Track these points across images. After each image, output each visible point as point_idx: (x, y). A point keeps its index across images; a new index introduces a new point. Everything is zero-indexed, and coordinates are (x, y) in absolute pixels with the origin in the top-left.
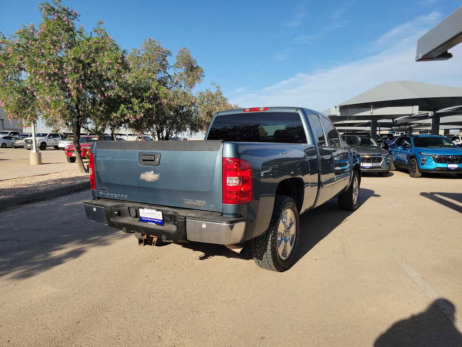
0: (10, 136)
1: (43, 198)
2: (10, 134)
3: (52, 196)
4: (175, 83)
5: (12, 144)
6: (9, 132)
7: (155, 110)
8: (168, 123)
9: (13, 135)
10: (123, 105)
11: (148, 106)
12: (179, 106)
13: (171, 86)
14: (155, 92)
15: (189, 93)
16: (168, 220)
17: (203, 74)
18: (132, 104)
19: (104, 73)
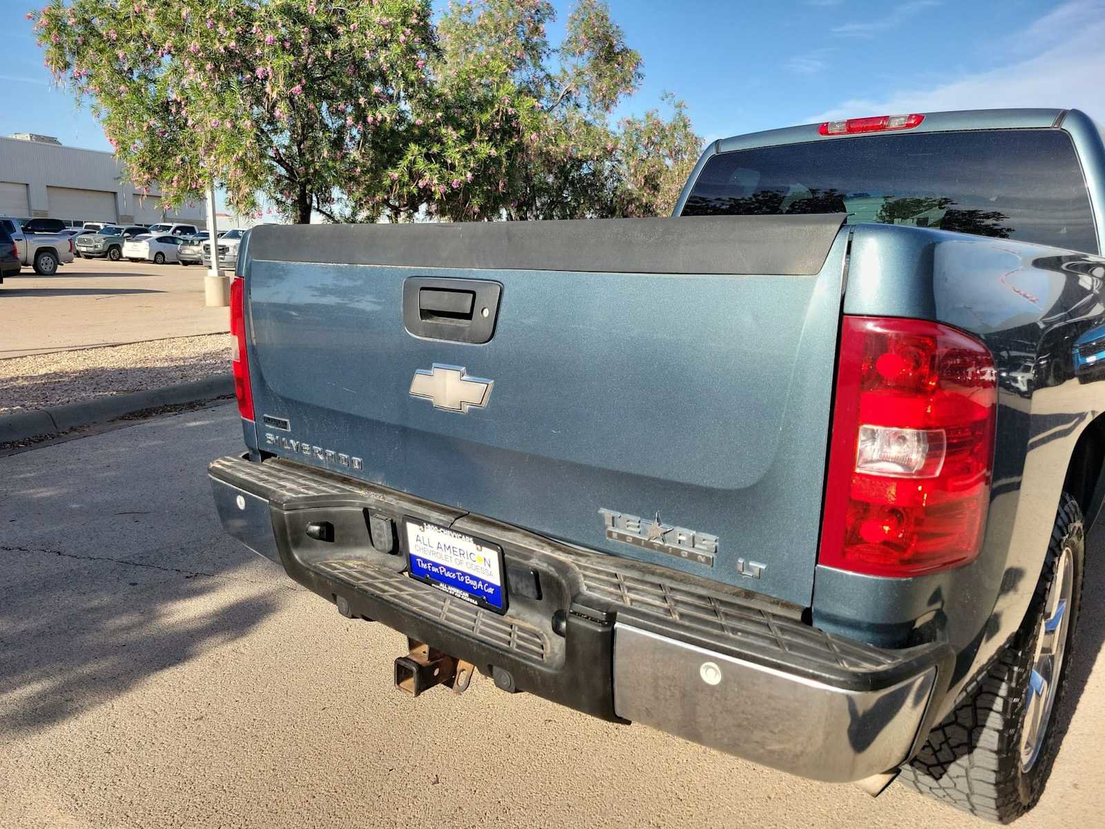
0: (175, 235)
1: (191, 403)
2: (174, 232)
3: (219, 398)
4: (563, 96)
5: (177, 255)
6: (171, 227)
7: (505, 162)
8: (538, 204)
9: (180, 235)
10: (413, 147)
11: (485, 150)
12: (571, 158)
13: (551, 105)
14: (506, 111)
15: (598, 125)
16: (526, 593)
17: (640, 70)
18: (443, 144)
19: (368, 55)
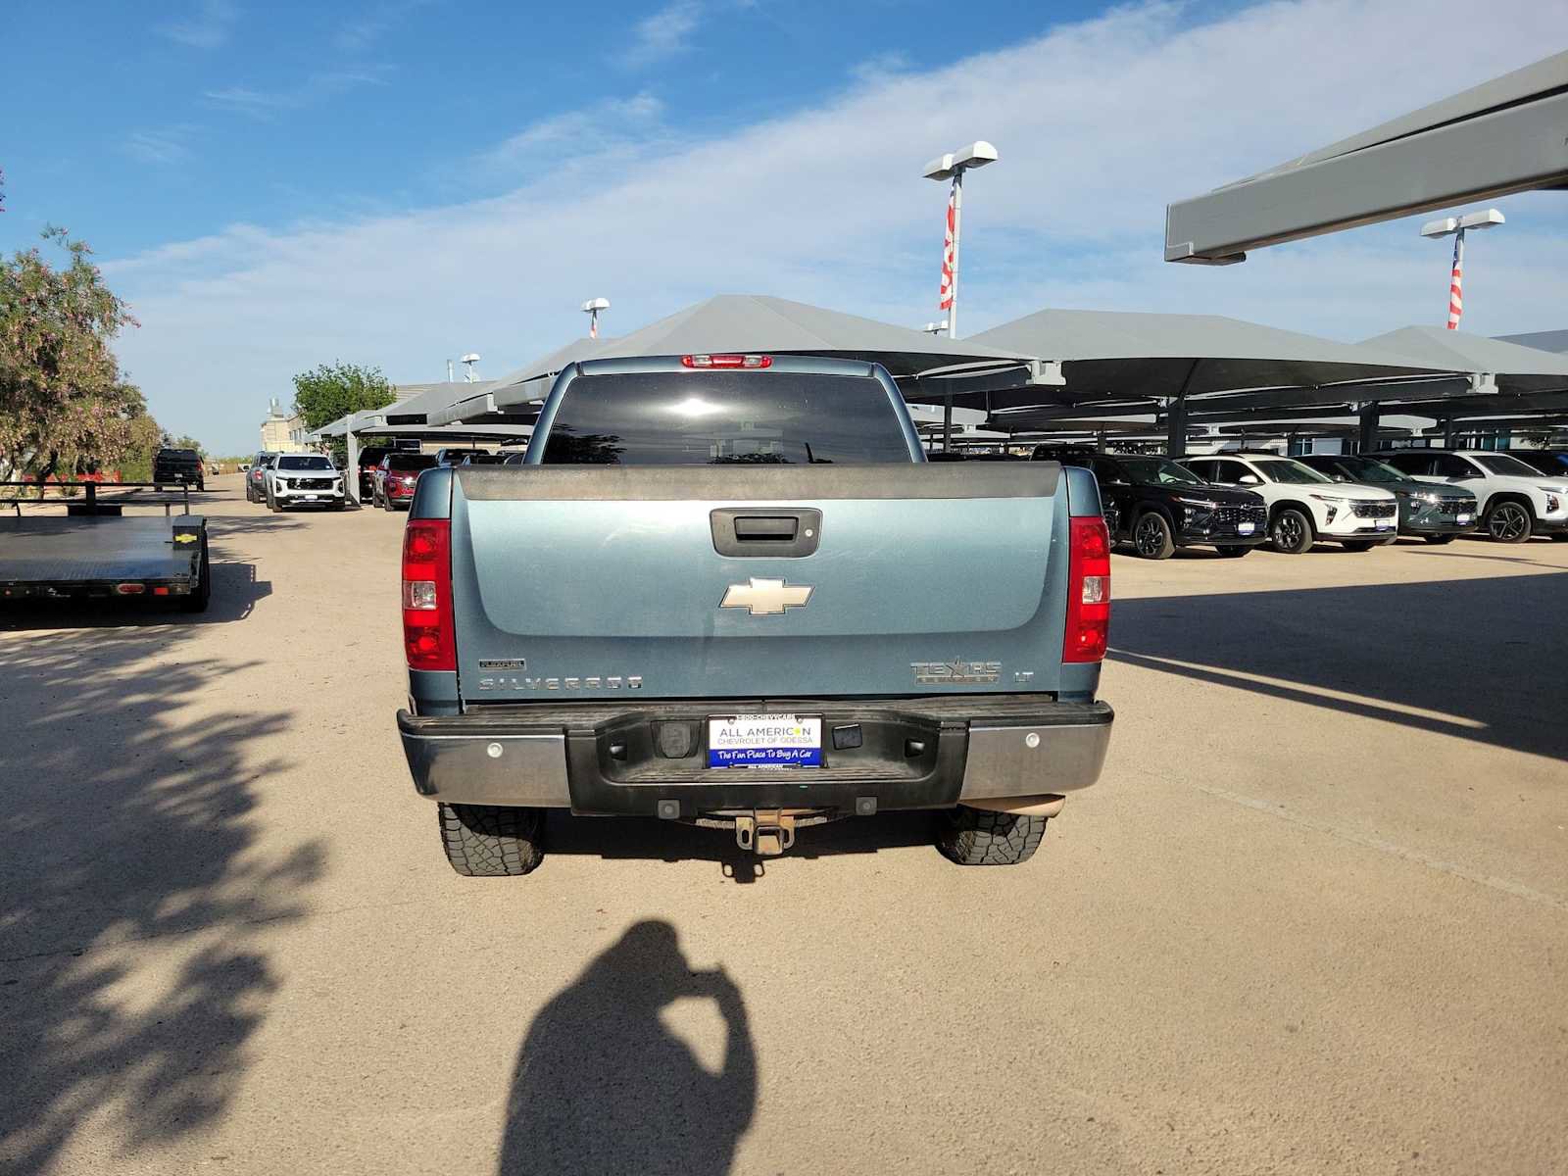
16: (851, 744)
